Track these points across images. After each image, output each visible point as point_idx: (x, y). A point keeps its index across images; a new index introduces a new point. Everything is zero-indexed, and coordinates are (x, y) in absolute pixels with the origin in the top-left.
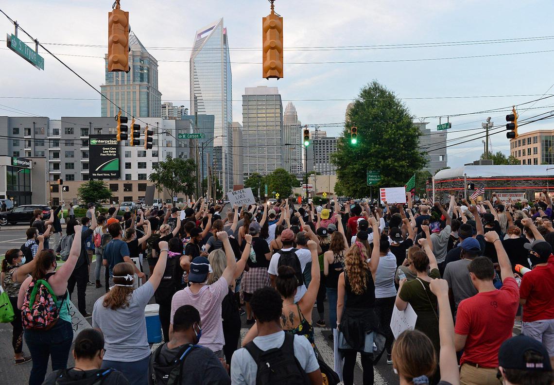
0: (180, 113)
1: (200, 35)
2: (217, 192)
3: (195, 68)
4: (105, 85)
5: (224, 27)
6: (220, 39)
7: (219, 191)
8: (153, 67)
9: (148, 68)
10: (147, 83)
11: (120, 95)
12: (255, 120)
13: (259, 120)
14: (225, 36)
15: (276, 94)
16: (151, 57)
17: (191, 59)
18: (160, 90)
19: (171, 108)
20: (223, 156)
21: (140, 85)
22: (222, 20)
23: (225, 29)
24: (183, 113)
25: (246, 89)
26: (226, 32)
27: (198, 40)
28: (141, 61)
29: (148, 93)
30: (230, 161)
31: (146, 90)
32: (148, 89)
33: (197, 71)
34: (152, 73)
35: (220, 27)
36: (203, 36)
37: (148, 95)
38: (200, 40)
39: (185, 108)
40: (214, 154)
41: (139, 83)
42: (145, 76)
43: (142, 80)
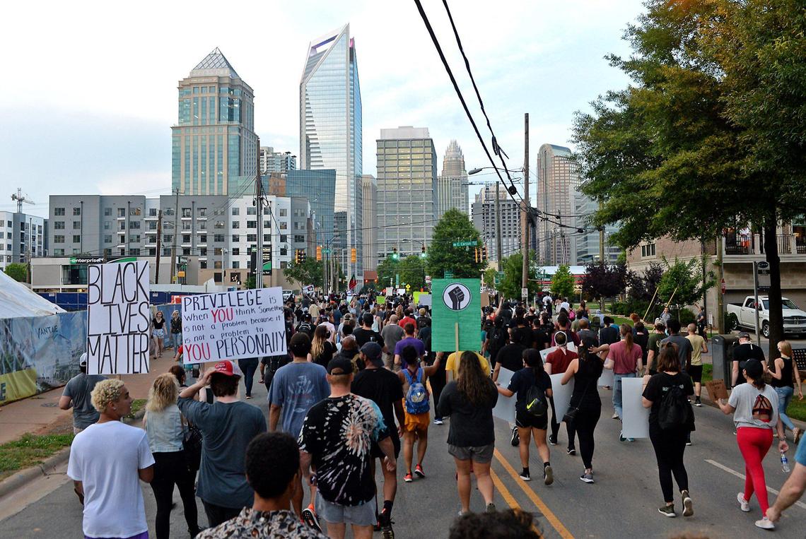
0: (284, 162)
1: (314, 48)
2: (339, 282)
3: (307, 97)
4: (178, 125)
5: (351, 37)
6: (345, 55)
7: (342, 281)
8: (247, 99)
9: (240, 100)
10: (238, 123)
11: (200, 139)
12: (395, 176)
13: (401, 175)
14: (352, 51)
15: (426, 137)
16: (244, 86)
17: (301, 84)
18: (256, 131)
19: (271, 156)
20: (349, 227)
21: (228, 126)
22: (347, 27)
23: (352, 40)
24: (289, 163)
25: (382, 131)
26: (353, 45)
27: (312, 55)
28: (230, 90)
29: (240, 137)
30: (359, 235)
31: (237, 133)
32: (240, 132)
33: (310, 102)
34: (246, 109)
35: (344, 38)
36: (319, 50)
37: (240, 140)
38: (314, 56)
39: (291, 155)
40: (336, 224)
41: (226, 122)
42: (236, 113)
43: (231, 118)
